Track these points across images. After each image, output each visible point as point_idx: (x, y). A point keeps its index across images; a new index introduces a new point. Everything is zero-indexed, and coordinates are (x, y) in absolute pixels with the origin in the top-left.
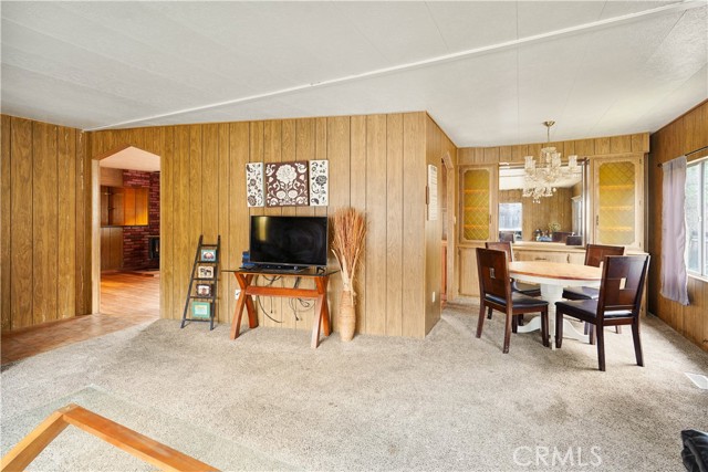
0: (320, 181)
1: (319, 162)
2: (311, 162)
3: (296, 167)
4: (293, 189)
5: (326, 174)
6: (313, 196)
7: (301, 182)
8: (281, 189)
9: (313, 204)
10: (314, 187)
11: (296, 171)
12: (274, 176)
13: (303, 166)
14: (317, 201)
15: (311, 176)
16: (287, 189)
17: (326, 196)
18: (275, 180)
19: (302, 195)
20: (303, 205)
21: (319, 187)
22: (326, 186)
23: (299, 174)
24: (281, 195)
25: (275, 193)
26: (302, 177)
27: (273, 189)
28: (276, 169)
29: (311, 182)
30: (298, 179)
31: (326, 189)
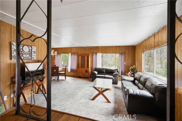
0: (34, 52)
1: (34, 47)
2: (32, 47)
3: (29, 47)
4: (28, 54)
5: (35, 51)
6: (33, 57)
7: (30, 52)
8: (24, 54)
9: (33, 59)
10: (33, 54)
11: (29, 48)
12: (22, 49)
13: (30, 47)
14: (34, 58)
15: (32, 51)
16: (26, 54)
17: (35, 57)
18: (23, 50)
19: (30, 56)
20: (30, 59)
21: (34, 54)
22: (35, 54)
23: (29, 50)
24: (24, 56)
25: (23, 55)
26: (30, 51)
27: (22, 53)
28: (23, 47)
29: (33, 52)
30: (29, 51)
31: (35, 55)
